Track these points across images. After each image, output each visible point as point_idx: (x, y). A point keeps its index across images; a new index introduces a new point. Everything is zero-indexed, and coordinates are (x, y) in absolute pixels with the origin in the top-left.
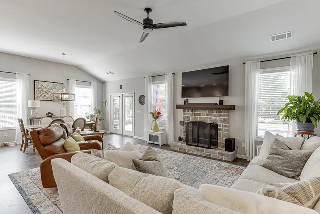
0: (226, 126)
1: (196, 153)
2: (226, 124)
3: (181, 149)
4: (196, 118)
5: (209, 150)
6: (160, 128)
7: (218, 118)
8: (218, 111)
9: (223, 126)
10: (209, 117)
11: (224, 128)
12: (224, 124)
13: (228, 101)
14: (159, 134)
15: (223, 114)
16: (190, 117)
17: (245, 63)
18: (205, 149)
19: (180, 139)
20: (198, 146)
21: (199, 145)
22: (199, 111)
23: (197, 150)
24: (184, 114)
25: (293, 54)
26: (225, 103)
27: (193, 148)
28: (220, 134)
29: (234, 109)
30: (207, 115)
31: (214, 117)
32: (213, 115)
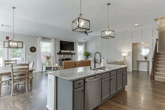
2: (72, 59)
14: (52, 66)
15: (71, 56)
16: (62, 57)
17: (76, 42)
26: (72, 53)
29: (75, 54)
30: (67, 56)
31: (69, 57)
32: (69, 56)
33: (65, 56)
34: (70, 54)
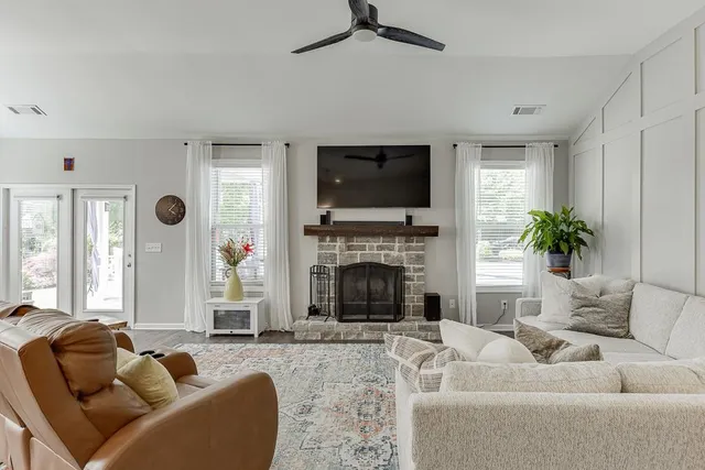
0: (421, 270)
1: (365, 336)
2: (421, 266)
3: (325, 334)
4: (352, 256)
5: (397, 324)
6: (245, 289)
7: (404, 254)
8: (404, 239)
9: (415, 270)
10: (382, 252)
11: (416, 274)
12: (417, 266)
13: (422, 217)
14: (251, 305)
15: (414, 244)
16: (335, 255)
17: (455, 145)
18: (389, 324)
19: (314, 311)
20: (368, 320)
21: (371, 317)
22: (359, 239)
23: (371, 328)
24: (321, 247)
25: (529, 142)
26: (416, 223)
27: (360, 325)
28: (409, 288)
29: (436, 234)
30: (381, 248)
31: (395, 254)
32: (392, 249)
33: (363, 248)
34: (401, 235)
